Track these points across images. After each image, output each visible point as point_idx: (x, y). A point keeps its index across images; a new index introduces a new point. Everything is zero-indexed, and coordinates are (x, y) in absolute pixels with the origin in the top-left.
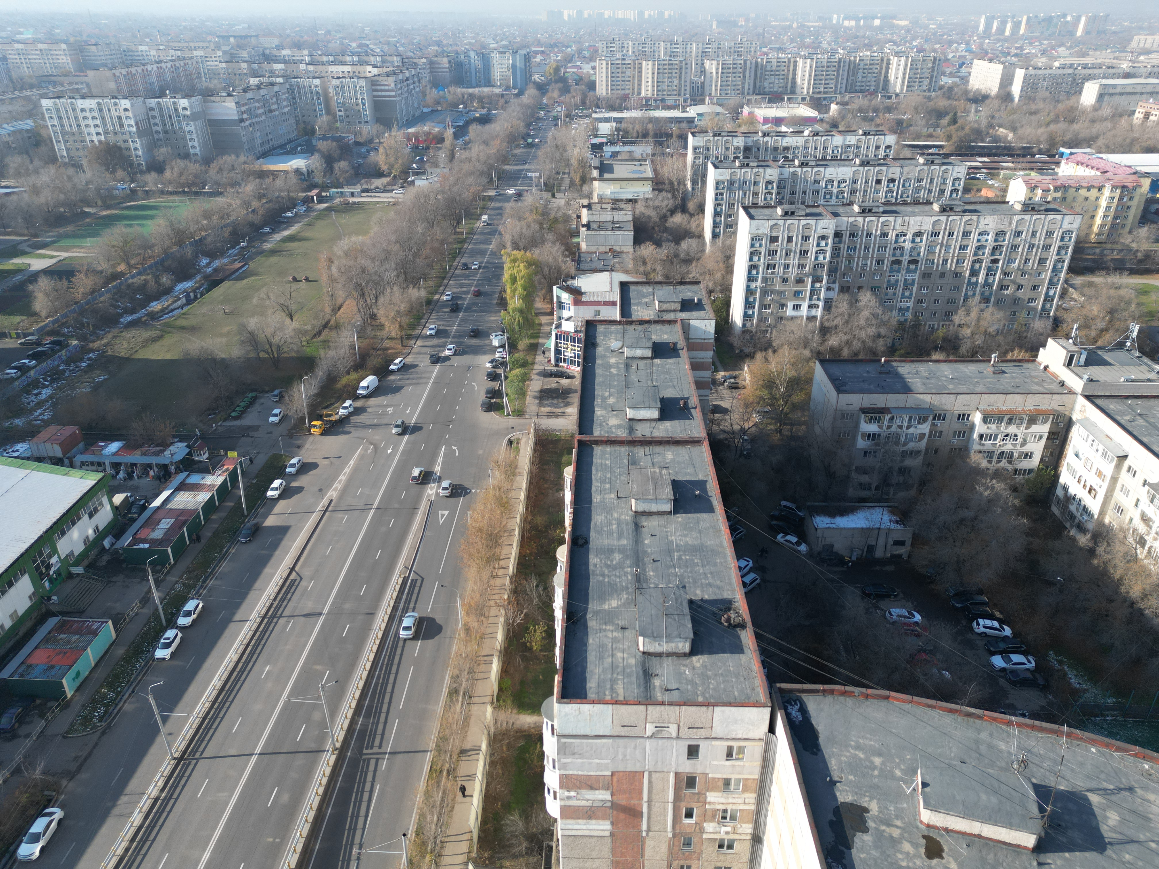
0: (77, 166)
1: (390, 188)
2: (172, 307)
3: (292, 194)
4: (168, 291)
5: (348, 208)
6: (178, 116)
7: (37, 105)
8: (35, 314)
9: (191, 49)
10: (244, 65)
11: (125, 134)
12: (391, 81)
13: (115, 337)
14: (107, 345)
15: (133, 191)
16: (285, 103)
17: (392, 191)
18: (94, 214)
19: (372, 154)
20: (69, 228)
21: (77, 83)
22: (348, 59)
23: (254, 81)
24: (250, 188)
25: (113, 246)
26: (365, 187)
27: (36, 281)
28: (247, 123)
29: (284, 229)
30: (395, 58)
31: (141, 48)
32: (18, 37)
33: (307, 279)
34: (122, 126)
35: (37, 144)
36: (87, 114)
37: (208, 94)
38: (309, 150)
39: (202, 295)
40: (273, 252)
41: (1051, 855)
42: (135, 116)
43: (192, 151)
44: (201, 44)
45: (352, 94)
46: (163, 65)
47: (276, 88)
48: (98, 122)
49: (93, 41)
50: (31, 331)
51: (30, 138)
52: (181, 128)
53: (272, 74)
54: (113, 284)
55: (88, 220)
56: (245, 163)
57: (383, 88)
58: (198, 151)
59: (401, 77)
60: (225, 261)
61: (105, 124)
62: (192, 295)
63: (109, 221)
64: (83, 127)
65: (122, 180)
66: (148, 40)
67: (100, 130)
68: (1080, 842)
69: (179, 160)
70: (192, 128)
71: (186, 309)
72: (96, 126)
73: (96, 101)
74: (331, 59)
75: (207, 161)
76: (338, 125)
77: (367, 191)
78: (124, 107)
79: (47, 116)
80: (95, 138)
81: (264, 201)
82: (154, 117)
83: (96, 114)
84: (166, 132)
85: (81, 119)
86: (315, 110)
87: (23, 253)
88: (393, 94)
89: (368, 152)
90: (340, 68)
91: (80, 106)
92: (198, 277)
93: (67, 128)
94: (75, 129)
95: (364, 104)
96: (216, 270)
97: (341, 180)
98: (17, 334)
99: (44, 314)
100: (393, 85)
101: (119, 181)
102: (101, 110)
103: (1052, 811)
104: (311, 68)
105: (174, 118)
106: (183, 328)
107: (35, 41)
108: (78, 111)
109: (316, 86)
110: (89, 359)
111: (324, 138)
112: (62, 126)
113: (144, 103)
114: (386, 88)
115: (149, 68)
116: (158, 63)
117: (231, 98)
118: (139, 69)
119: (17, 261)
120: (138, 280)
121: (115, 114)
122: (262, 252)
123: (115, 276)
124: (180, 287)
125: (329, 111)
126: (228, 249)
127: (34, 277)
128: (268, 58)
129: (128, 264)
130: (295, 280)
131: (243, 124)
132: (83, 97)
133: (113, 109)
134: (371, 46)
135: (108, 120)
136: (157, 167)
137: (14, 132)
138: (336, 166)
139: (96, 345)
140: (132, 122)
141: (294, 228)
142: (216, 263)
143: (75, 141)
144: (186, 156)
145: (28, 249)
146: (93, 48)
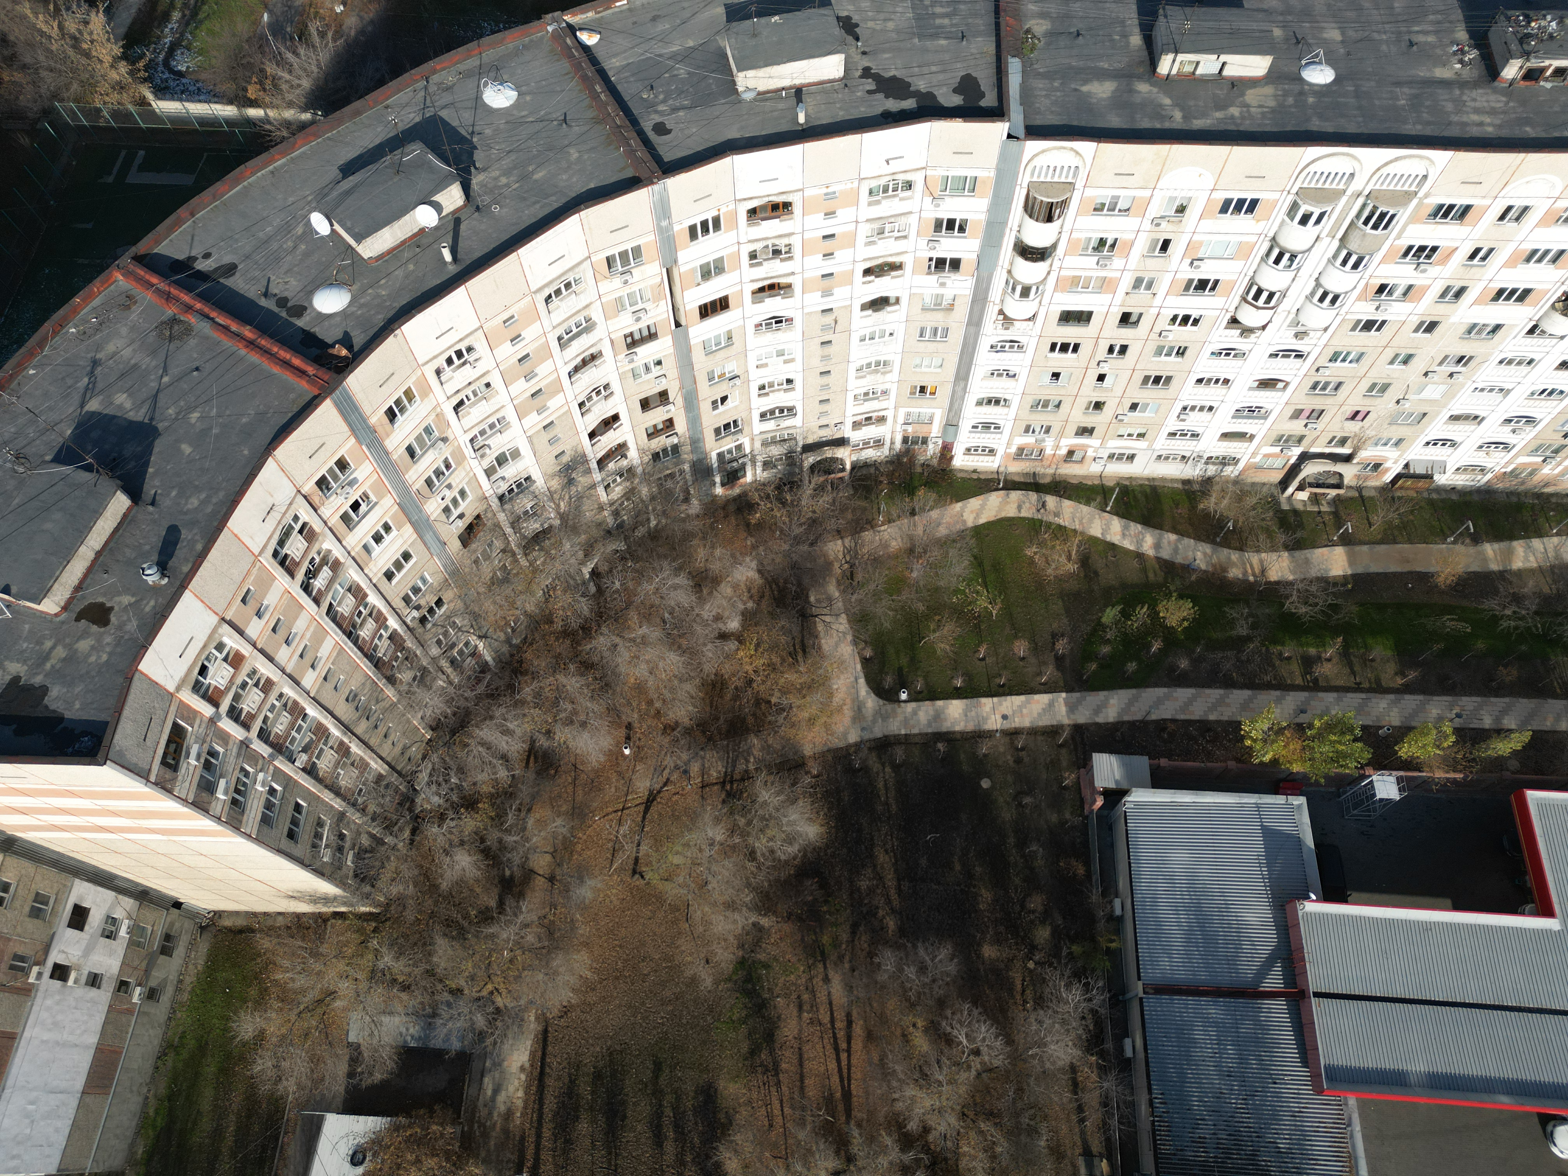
41: (146, 487)
68: (139, 449)
103: (94, 457)
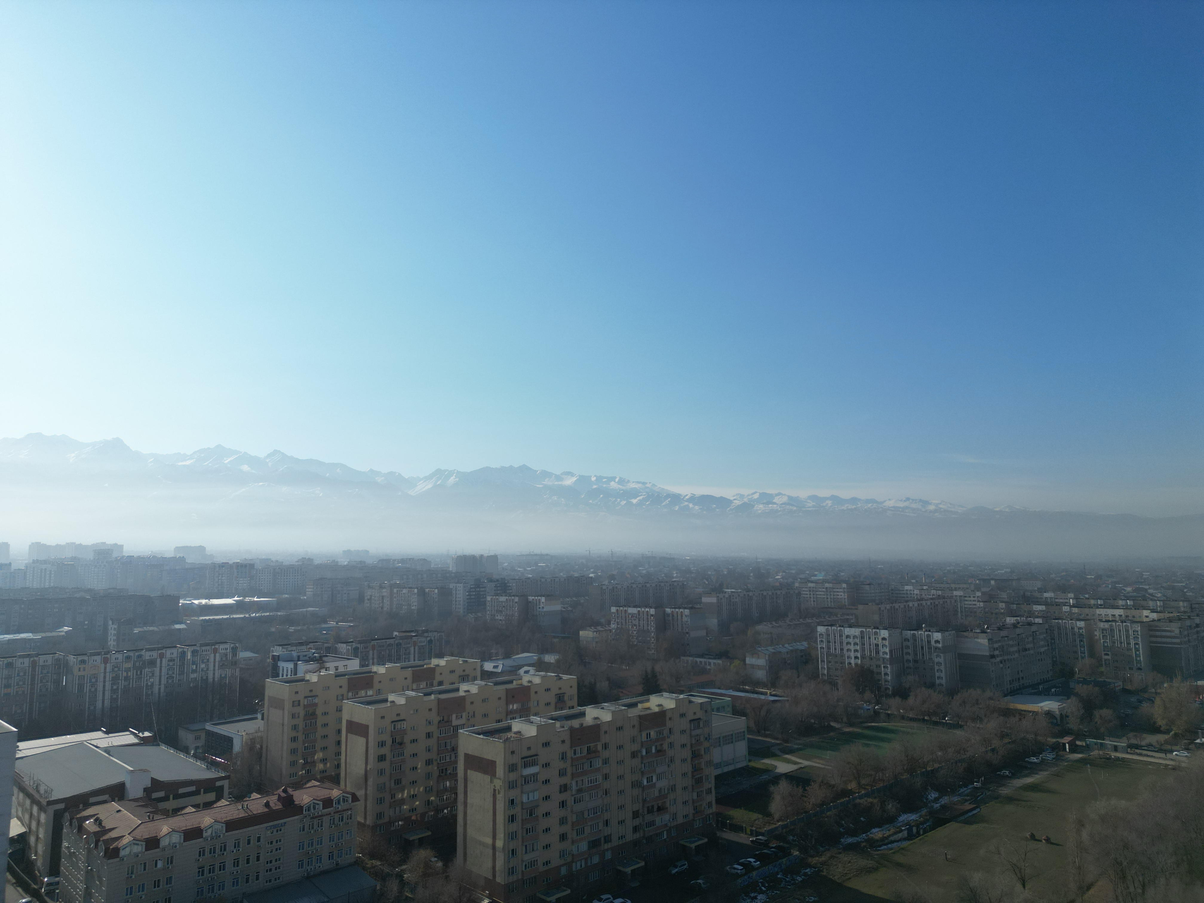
0: (834, 684)
1: (1169, 747)
2: (892, 838)
3: (1040, 738)
4: (891, 820)
5: (1108, 763)
6: (930, 648)
7: (814, 630)
8: (769, 815)
9: (951, 590)
10: (1002, 605)
11: (879, 659)
12: (1175, 628)
13: (832, 857)
14: (824, 863)
15: (876, 713)
16: (1042, 643)
17: (1171, 751)
18: (838, 729)
19: (1145, 705)
20: (815, 739)
21: (848, 615)
22: (1121, 603)
23: (1010, 620)
24: (993, 724)
25: (849, 763)
26: (1133, 741)
27: (777, 783)
28: (998, 659)
29: (1026, 776)
30: (1181, 604)
31: (907, 587)
32: (813, 578)
33: (1048, 840)
34: (877, 652)
35: (806, 662)
36: (851, 640)
37: (962, 630)
38: (1065, 692)
39: (925, 832)
40: (1010, 800)
42: (890, 645)
43: (938, 682)
44: (961, 586)
45: (1123, 638)
46: (924, 603)
47: (1034, 628)
48: (858, 648)
49: (868, 582)
50: (763, 830)
51: (802, 656)
52: (930, 659)
53: (1031, 614)
54: (842, 800)
55: (832, 734)
56: (991, 698)
57: (1164, 634)
58: (943, 682)
59: (1188, 623)
60: (956, 799)
61: (863, 650)
62: (914, 830)
63: (850, 738)
64: (845, 651)
65: (869, 702)
66: (913, 581)
67: (859, 655)
69: (923, 689)
70: (941, 660)
71: (905, 844)
72: (856, 651)
73: (860, 630)
74: (1099, 602)
75: (952, 693)
76: (1103, 669)
77: (1137, 747)
78: (882, 636)
79: (819, 640)
80: (853, 661)
81: (1006, 740)
82: (908, 647)
83: (858, 641)
84: (916, 661)
85: (845, 644)
86: (1076, 652)
87: (773, 755)
88: (1178, 641)
89: (1140, 702)
90: (1110, 612)
91: (846, 633)
92: (924, 811)
93: (832, 651)
94: (838, 651)
95: (1137, 650)
96: (943, 807)
97: (1102, 730)
98: (751, 831)
99: (777, 816)
100: (1177, 631)
101: (866, 702)
102: (862, 637)
104: (1075, 610)
105: (926, 649)
106: (899, 865)
107: (824, 581)
108: (844, 637)
109: (1080, 628)
110: (805, 874)
111: (1085, 682)
112: (829, 648)
113: (901, 633)
114: (1168, 634)
115: (911, 604)
116: (919, 600)
117: (984, 635)
118: (902, 605)
119: (767, 761)
120: (864, 802)
121: (873, 641)
122: (997, 798)
123: (845, 793)
124: (904, 818)
125: (1092, 654)
126: (961, 787)
127: (777, 778)
128: (1029, 599)
129: (859, 783)
130: (1033, 837)
131: (993, 660)
132: (850, 626)
133: (872, 638)
134: (1151, 591)
135: (867, 646)
136: (902, 693)
137: (792, 651)
138: (1097, 713)
139: (814, 861)
140: (887, 650)
141: (1037, 776)
142: (945, 800)
143: (836, 662)
144: (932, 686)
145: (778, 752)
146: (867, 587)
